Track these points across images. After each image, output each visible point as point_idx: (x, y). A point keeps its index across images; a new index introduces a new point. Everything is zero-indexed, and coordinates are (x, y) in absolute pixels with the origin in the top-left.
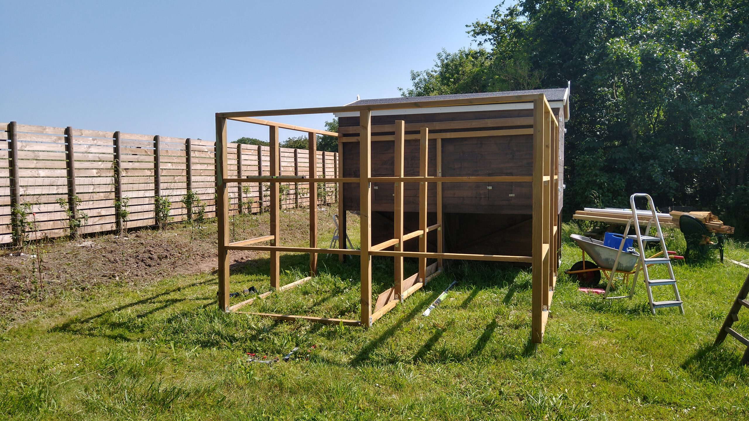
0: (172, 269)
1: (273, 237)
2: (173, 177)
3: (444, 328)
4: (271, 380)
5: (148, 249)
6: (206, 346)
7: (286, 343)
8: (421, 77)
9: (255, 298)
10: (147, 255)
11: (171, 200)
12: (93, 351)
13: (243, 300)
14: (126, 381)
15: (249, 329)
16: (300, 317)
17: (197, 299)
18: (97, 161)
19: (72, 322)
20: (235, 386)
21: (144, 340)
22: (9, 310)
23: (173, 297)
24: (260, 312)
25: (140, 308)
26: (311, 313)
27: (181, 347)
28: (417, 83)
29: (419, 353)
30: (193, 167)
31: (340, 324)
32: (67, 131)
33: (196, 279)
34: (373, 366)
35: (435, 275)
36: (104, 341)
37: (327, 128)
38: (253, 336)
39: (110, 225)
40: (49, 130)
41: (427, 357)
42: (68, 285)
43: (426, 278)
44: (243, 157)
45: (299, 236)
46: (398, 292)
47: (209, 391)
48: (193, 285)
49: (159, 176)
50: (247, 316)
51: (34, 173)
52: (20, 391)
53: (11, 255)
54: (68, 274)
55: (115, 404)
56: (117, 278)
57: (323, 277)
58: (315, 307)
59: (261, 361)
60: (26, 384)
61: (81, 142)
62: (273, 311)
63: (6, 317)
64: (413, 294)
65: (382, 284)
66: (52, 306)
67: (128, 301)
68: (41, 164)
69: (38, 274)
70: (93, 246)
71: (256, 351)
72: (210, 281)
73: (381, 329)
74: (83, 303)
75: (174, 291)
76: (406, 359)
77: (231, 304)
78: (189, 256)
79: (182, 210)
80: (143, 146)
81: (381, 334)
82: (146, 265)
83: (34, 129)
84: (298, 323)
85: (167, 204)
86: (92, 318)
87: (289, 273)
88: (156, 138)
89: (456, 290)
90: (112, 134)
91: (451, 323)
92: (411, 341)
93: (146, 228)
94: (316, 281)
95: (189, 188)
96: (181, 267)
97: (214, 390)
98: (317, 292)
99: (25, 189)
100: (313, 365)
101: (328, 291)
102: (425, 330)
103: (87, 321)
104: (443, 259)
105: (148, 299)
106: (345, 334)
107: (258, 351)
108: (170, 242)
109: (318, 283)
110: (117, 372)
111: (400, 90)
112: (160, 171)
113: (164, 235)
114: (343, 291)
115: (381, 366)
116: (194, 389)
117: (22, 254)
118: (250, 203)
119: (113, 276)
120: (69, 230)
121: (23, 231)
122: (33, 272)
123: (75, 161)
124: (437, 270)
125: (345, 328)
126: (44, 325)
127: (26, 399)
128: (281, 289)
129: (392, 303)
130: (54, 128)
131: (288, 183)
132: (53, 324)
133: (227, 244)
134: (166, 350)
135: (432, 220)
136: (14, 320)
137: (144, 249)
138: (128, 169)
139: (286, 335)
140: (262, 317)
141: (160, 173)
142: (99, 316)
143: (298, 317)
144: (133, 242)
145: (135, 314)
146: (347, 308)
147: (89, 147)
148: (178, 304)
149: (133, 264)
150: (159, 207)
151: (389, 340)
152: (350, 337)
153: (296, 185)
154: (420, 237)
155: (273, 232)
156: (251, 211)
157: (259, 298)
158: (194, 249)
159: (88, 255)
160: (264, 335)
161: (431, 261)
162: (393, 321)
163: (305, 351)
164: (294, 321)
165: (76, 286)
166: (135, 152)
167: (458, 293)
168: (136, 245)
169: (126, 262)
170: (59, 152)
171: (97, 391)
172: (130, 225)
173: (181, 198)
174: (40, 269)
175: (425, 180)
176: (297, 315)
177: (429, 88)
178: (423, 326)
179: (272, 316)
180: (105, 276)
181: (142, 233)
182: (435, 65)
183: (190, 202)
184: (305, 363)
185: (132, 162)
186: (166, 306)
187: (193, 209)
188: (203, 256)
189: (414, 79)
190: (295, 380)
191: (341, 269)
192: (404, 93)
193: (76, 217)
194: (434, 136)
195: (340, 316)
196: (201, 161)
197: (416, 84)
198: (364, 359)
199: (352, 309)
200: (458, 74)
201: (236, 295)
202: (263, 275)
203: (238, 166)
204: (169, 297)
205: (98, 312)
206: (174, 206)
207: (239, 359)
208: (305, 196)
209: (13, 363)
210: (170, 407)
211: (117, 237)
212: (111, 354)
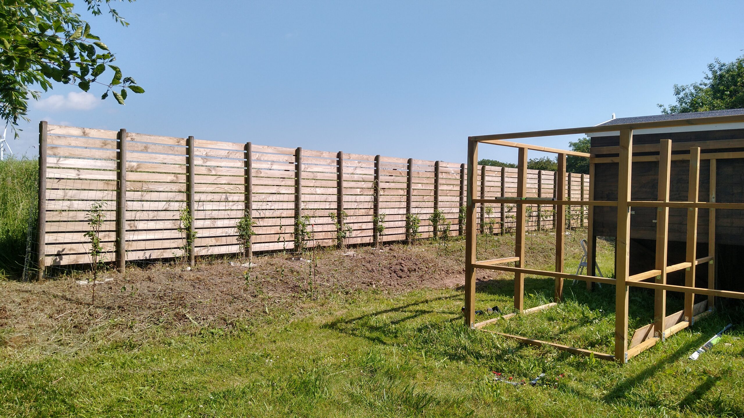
0: (420, 282)
1: (517, 259)
2: (422, 197)
3: (718, 376)
4: (518, 403)
5: (400, 261)
6: (454, 359)
7: (533, 368)
8: (687, 91)
9: (499, 318)
10: (399, 267)
11: (421, 217)
12: (355, 350)
13: (487, 319)
14: (385, 382)
15: (494, 348)
16: (547, 343)
17: (444, 312)
18: (361, 181)
19: (339, 321)
20: (483, 402)
21: (398, 345)
22: (291, 305)
23: (422, 308)
24: (505, 332)
25: (393, 314)
26: (558, 340)
27: (431, 356)
28: (682, 98)
29: (686, 400)
30: (440, 188)
31: (591, 355)
32: (339, 155)
33: (442, 294)
34: (630, 406)
35: (704, 314)
36: (365, 342)
37: (571, 148)
38: (498, 355)
39: (369, 238)
40: (325, 155)
41: (696, 406)
42: (335, 288)
43: (693, 317)
44: (486, 178)
45: (541, 259)
46: (659, 329)
47: (459, 403)
48: (440, 299)
49: (411, 195)
50: (492, 335)
51: (312, 190)
52: (300, 376)
53: (293, 259)
54: (335, 279)
55: (375, 400)
56: (374, 286)
57: (570, 304)
58: (561, 335)
59: (508, 382)
60: (304, 371)
61: (349, 165)
62: (517, 333)
63: (289, 311)
64: (677, 333)
65: (638, 319)
66: (323, 305)
67: (383, 307)
68: (318, 183)
69: (313, 276)
70: (355, 255)
71: (502, 371)
72: (454, 296)
73: (639, 368)
74: (347, 305)
75: (422, 302)
76: (670, 403)
77: (476, 321)
78: (435, 271)
79: (429, 228)
80: (398, 168)
81: (638, 372)
82: (398, 276)
83: (314, 153)
84: (544, 349)
85: (417, 221)
86: (354, 320)
87: (533, 296)
88: (409, 161)
89: (733, 335)
90: (373, 158)
91: (727, 372)
92: (676, 385)
93: (398, 242)
94: (562, 308)
95: (436, 207)
96: (428, 281)
97: (463, 402)
98: (563, 319)
99: (305, 204)
100: (562, 394)
101: (576, 320)
102: (693, 375)
103: (350, 322)
104: (715, 297)
105: (399, 308)
106: (596, 367)
107: (504, 371)
108: (418, 256)
109: (564, 310)
110: (376, 371)
111: (661, 106)
112: (412, 190)
113: (414, 250)
114: (593, 322)
115: (639, 407)
116: (444, 399)
117: (301, 259)
118: (491, 223)
119: (370, 284)
120: (336, 240)
121: (303, 240)
122: (310, 275)
123: (344, 181)
124: (706, 309)
125: (596, 361)
126: (317, 321)
127: (305, 384)
128: (525, 312)
129: (651, 341)
130: (330, 152)
131: (530, 205)
132: (324, 322)
133: (474, 261)
134: (418, 358)
135: (702, 251)
136: (294, 314)
137: (396, 262)
138: (385, 189)
139: (532, 359)
140: (507, 338)
141: (412, 193)
142: (359, 318)
143: (544, 342)
144: (387, 255)
145: (389, 320)
146: (598, 340)
147: (355, 169)
148: (427, 315)
149: (387, 275)
150: (410, 224)
151: (648, 380)
152: (603, 371)
153: (539, 207)
154: (687, 270)
155: (518, 253)
156: (492, 232)
157: (503, 319)
158: (440, 265)
159: (351, 263)
160: (509, 356)
161: (699, 298)
162: (653, 360)
163: (552, 378)
164: (539, 347)
165: (342, 290)
166: (391, 173)
167: (735, 338)
168: (389, 258)
169: (381, 272)
170: (331, 173)
171: (360, 386)
172: (385, 239)
173: (428, 216)
174: (315, 272)
175: (695, 205)
176: (543, 340)
177: (697, 102)
178: (690, 370)
179: (517, 338)
180: (364, 283)
181: (395, 247)
182: (705, 78)
183: (437, 220)
184: (554, 391)
185: (388, 182)
186: (416, 316)
187: (439, 227)
188: (447, 272)
189: (678, 93)
190: (543, 407)
191: (590, 298)
192: (665, 110)
193: (343, 229)
194: (707, 156)
195: (590, 347)
196: (448, 182)
197: (680, 99)
198: (619, 397)
199: (603, 342)
200: (736, 85)
201: (480, 312)
202: (506, 296)
203: (481, 187)
204: (418, 308)
205: (359, 315)
206: (422, 223)
207: (486, 377)
208: (549, 219)
209: (294, 351)
210: (422, 412)
211: (374, 249)
212: (371, 354)
